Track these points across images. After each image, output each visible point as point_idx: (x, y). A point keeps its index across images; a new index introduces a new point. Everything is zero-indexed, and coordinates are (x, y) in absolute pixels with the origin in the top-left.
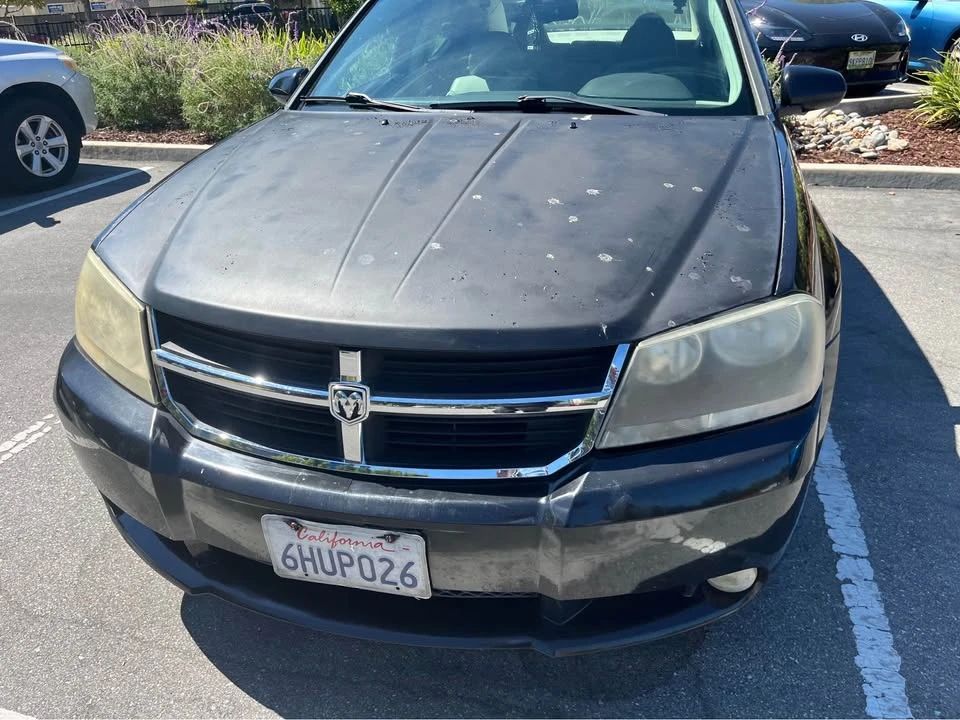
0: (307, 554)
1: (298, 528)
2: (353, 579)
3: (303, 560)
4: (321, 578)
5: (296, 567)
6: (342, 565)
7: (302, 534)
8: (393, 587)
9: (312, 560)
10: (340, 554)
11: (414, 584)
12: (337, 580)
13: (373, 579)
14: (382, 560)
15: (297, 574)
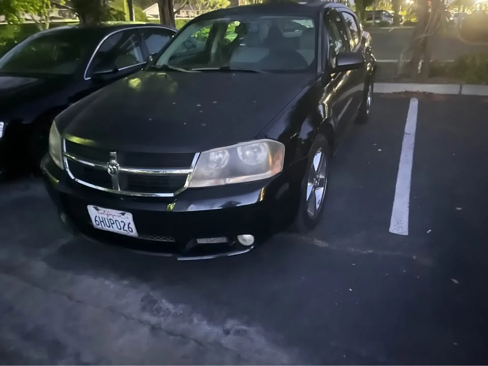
0: (101, 220)
1: (97, 210)
2: (115, 229)
3: (101, 222)
4: (106, 228)
5: (99, 225)
6: (112, 224)
7: (99, 212)
8: (126, 232)
9: (103, 222)
10: (110, 219)
11: (132, 231)
12: (111, 229)
13: (121, 229)
14: (122, 222)
15: (100, 227)
